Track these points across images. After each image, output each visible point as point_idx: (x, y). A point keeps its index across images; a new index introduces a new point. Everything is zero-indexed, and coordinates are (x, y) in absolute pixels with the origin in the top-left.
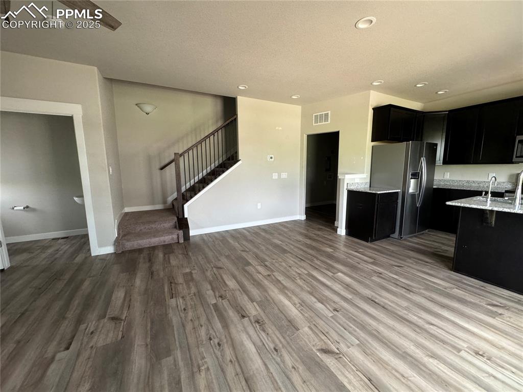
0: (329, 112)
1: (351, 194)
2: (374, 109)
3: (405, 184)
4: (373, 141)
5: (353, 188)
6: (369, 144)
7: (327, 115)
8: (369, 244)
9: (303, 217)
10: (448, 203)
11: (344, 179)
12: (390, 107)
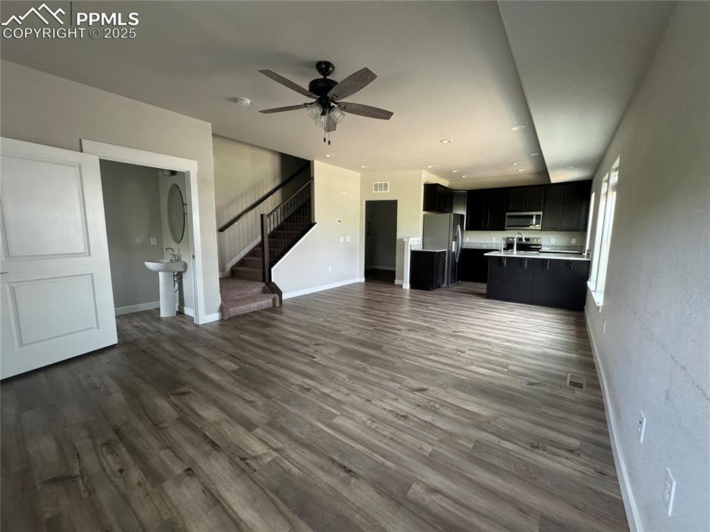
0: (388, 183)
1: (414, 253)
2: (424, 185)
3: (450, 246)
4: (424, 210)
5: (413, 249)
6: (422, 213)
7: (386, 185)
8: (430, 292)
9: (363, 280)
10: (485, 254)
11: (408, 242)
12: (437, 185)
